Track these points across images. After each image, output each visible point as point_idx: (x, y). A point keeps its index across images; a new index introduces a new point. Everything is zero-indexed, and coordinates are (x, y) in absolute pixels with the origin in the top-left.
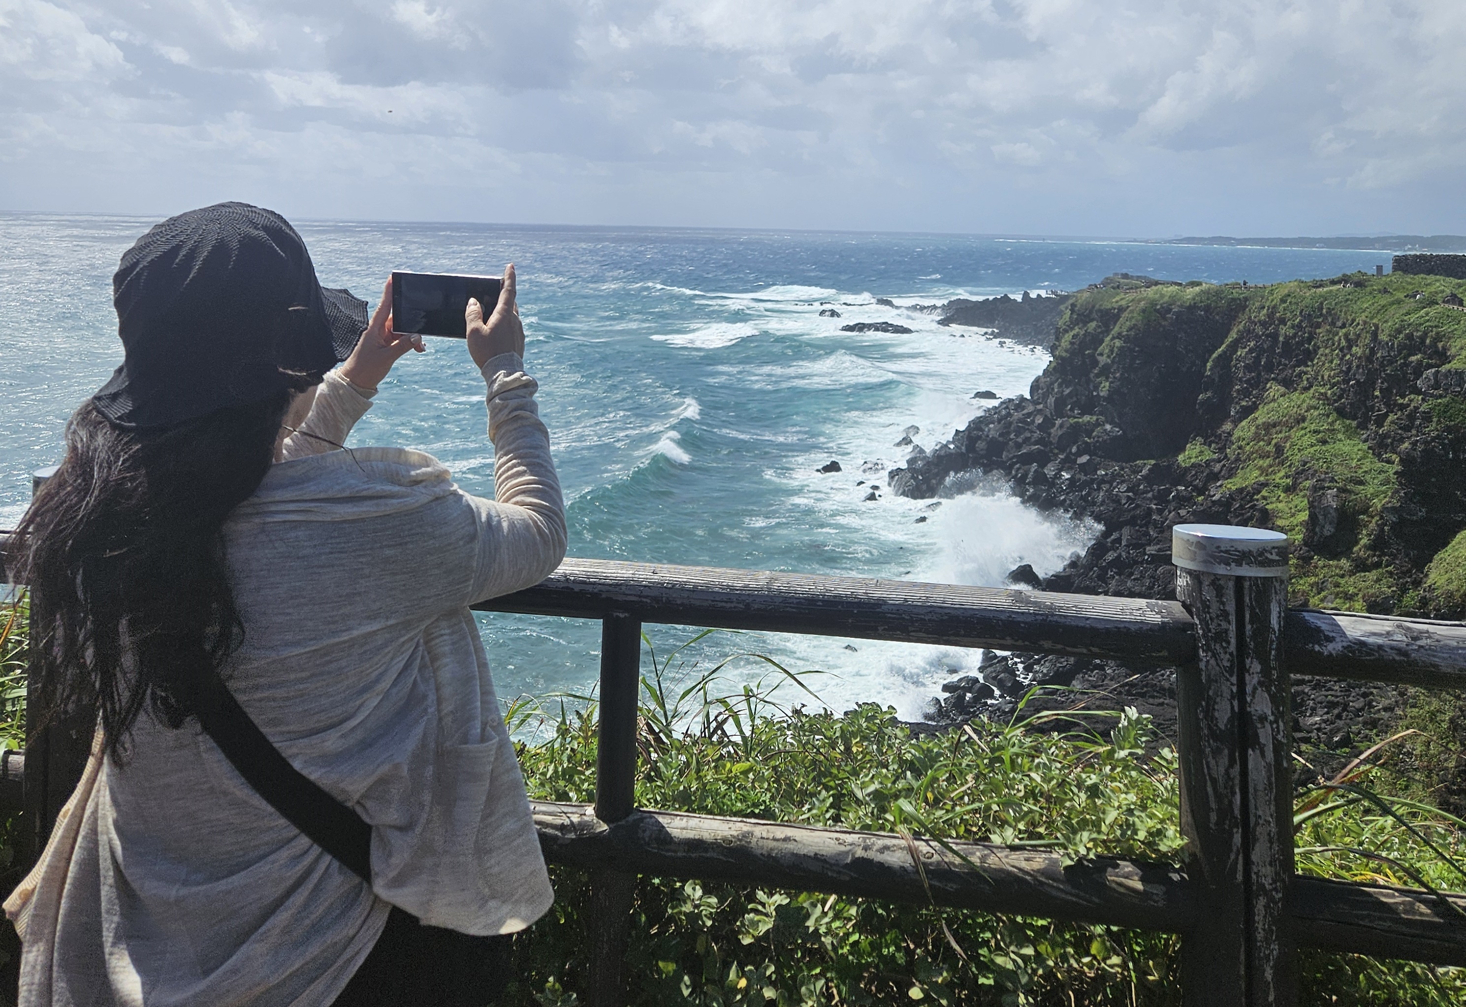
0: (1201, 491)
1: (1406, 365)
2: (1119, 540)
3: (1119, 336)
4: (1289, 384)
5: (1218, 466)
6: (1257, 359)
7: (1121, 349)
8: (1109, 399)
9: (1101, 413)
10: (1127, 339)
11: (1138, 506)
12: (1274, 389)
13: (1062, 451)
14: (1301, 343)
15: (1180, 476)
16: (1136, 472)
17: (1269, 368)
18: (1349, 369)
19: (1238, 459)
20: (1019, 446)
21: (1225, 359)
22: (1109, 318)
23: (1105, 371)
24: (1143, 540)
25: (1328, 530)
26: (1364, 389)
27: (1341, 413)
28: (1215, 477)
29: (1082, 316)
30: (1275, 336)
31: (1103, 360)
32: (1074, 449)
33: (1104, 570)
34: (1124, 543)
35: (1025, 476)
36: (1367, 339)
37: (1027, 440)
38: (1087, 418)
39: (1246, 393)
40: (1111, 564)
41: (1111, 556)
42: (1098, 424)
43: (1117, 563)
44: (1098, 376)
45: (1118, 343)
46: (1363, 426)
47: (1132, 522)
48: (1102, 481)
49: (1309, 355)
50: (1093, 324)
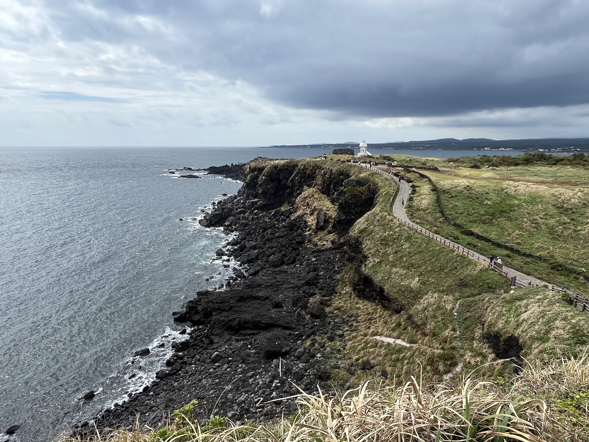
0: (288, 217)
1: (339, 179)
2: (267, 233)
3: (264, 175)
4: (309, 186)
5: (292, 210)
6: (301, 180)
7: (265, 179)
8: (262, 194)
9: (260, 198)
10: (266, 176)
11: (272, 223)
12: (305, 187)
13: (249, 209)
14: (312, 174)
15: (282, 214)
16: (270, 213)
17: (304, 182)
18: (325, 181)
19: (297, 208)
20: (237, 209)
21: (293, 180)
22: (261, 170)
23: (260, 185)
24: (274, 232)
25: (322, 224)
26: (329, 185)
27: (323, 193)
28: (291, 213)
29: (252, 170)
30: (305, 173)
31: (259, 183)
32: (252, 209)
33: (264, 242)
34: (269, 234)
36: (329, 173)
37: (239, 207)
38: (255, 200)
39: (298, 189)
40: (266, 240)
41: (266, 238)
42: (259, 201)
43: (268, 240)
44: (258, 187)
45: (264, 177)
46: (329, 196)
47: (270, 228)
48: (261, 217)
49: (314, 178)
50: (256, 172)
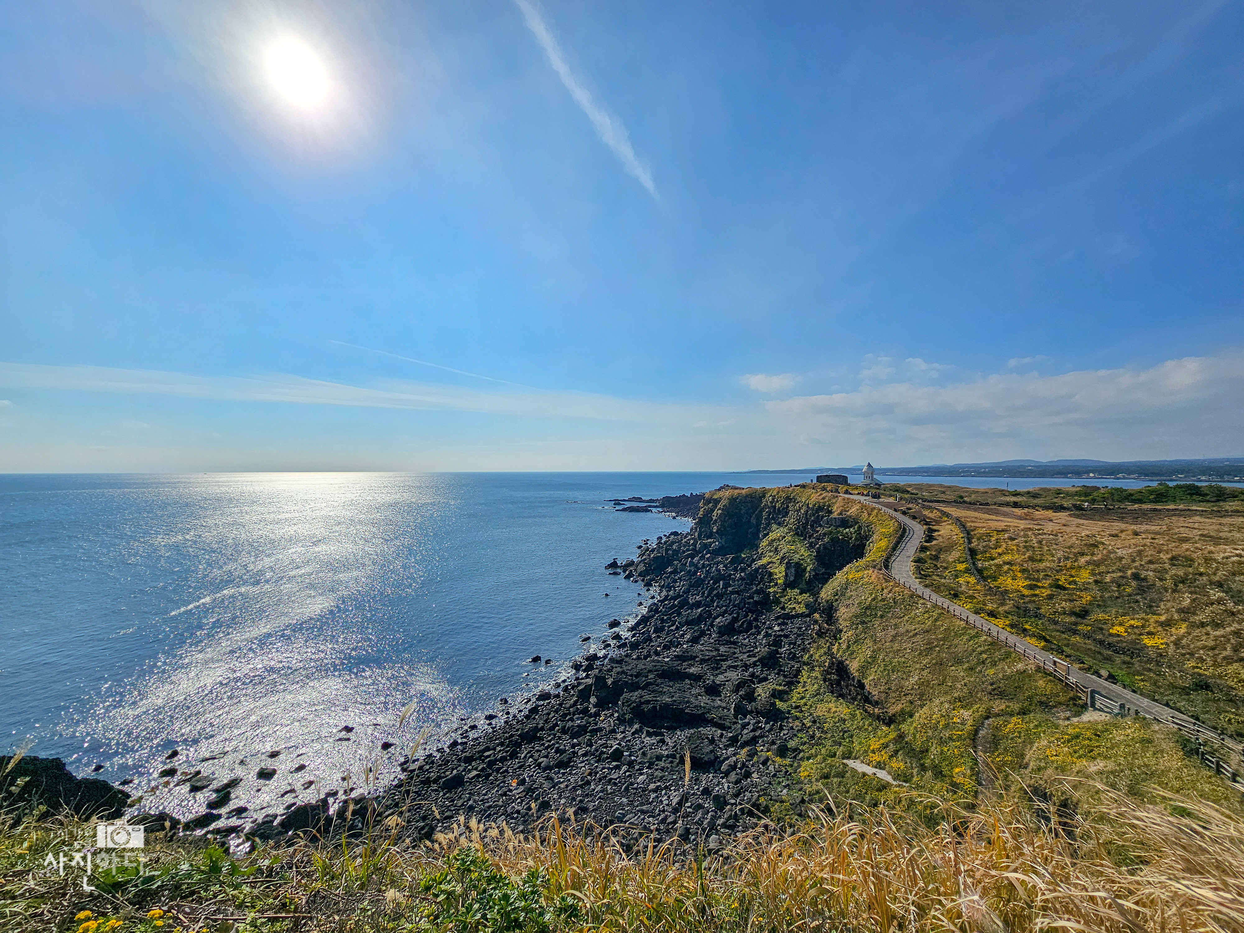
0: (750, 566)
1: (818, 516)
3: (720, 509)
4: (779, 524)
5: (755, 556)
6: (769, 515)
7: (721, 514)
8: (717, 532)
9: (714, 538)
10: (723, 510)
11: (727, 573)
12: (774, 526)
13: (700, 553)
14: (784, 509)
15: (742, 561)
16: (727, 559)
17: (773, 519)
18: (800, 518)
19: (762, 553)
20: (684, 552)
21: (758, 516)
22: (717, 502)
23: (715, 522)
24: (728, 585)
25: (792, 578)
26: (805, 526)
27: (797, 534)
28: (754, 561)
29: (707, 501)
30: (775, 506)
31: (714, 518)
32: (705, 552)
33: (713, 598)
35: (686, 563)
36: (806, 507)
38: (709, 541)
39: (765, 529)
40: (715, 595)
41: (715, 592)
42: (714, 542)
43: (718, 595)
44: (713, 524)
45: (720, 511)
46: (805, 539)
47: (724, 579)
48: (714, 564)
49: (787, 513)
50: (711, 505)
